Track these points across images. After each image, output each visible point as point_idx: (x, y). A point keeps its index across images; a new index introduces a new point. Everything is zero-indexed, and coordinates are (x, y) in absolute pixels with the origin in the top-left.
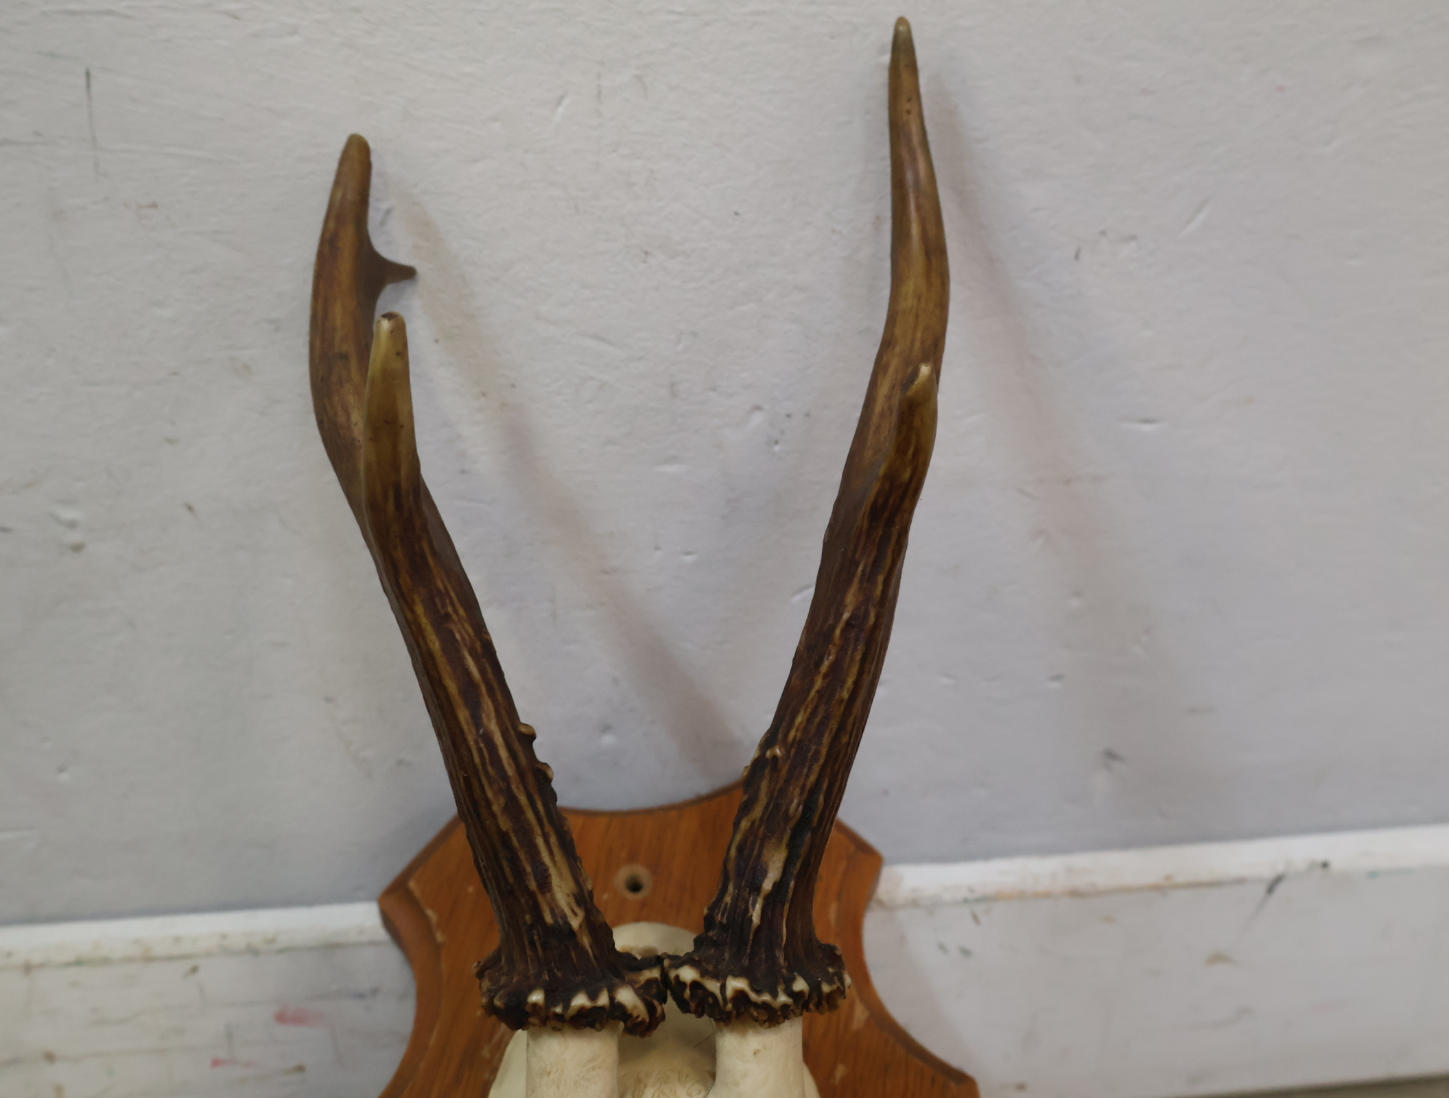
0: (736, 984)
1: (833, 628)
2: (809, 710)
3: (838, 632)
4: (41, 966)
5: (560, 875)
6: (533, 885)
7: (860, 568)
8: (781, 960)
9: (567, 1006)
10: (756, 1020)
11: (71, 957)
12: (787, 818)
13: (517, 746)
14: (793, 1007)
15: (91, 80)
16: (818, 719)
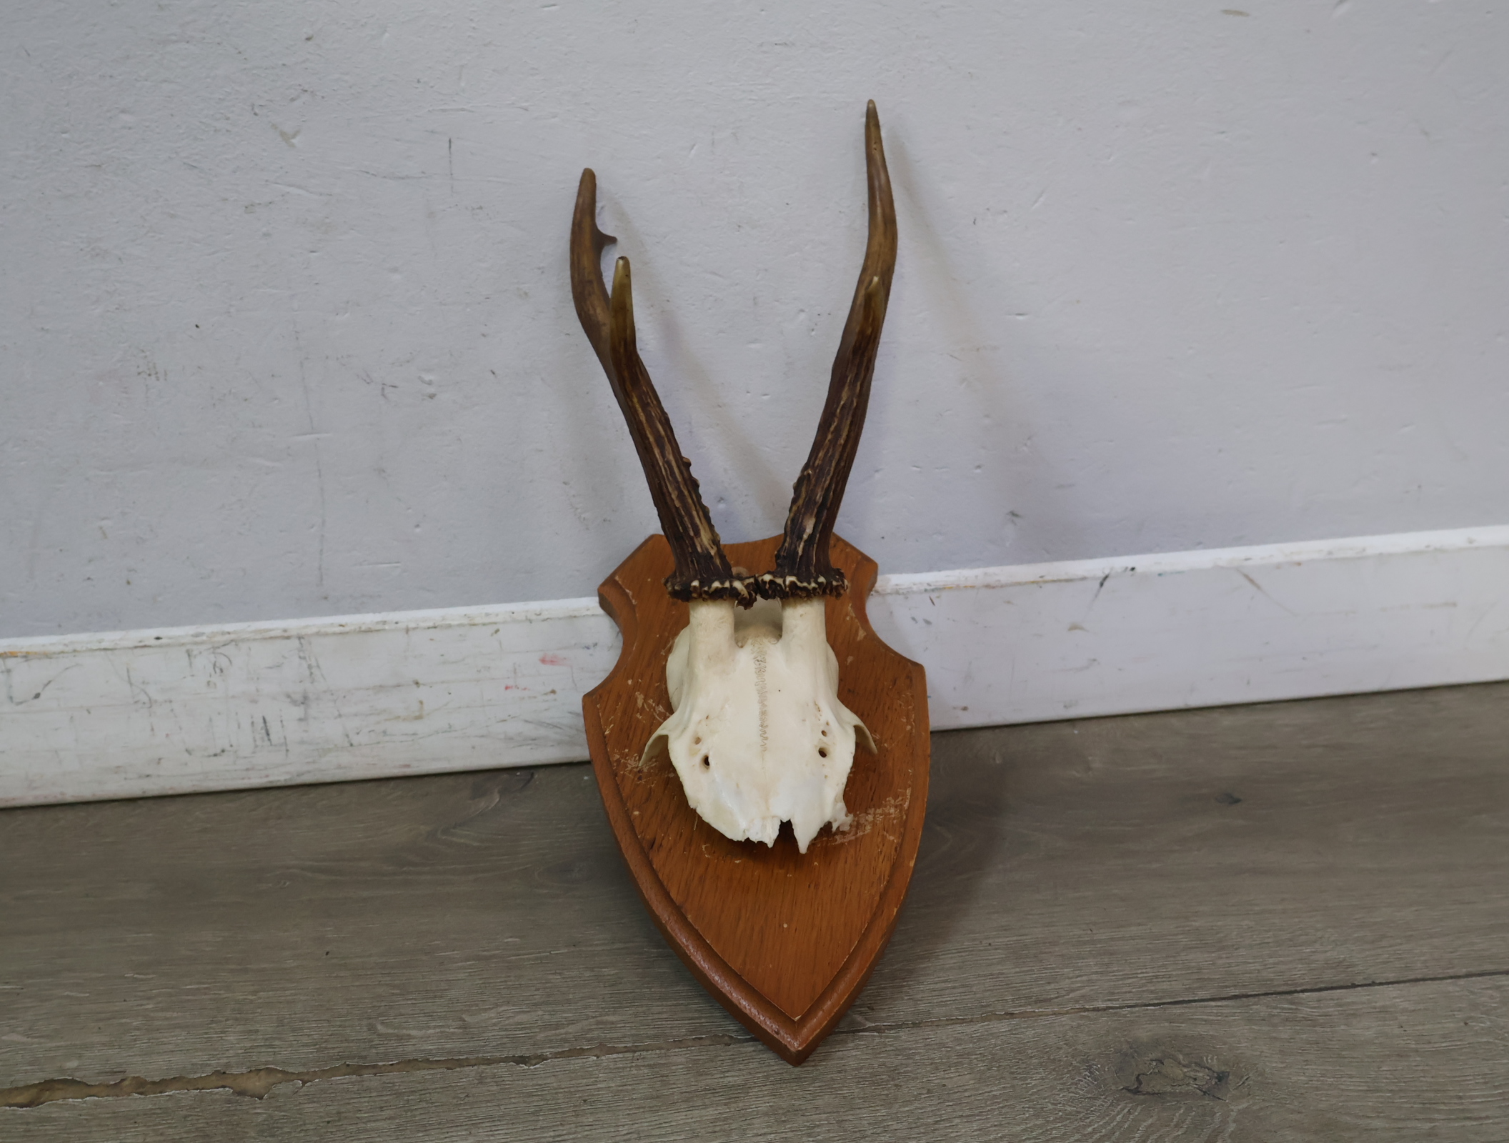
0: (790, 579)
1: (837, 408)
2: (825, 450)
3: (838, 411)
4: (414, 629)
5: (704, 528)
6: (692, 534)
7: (849, 379)
8: (813, 571)
9: (710, 587)
10: (801, 597)
11: (431, 624)
12: (815, 503)
13: (682, 468)
14: (818, 590)
15: (452, 145)
16: (829, 455)
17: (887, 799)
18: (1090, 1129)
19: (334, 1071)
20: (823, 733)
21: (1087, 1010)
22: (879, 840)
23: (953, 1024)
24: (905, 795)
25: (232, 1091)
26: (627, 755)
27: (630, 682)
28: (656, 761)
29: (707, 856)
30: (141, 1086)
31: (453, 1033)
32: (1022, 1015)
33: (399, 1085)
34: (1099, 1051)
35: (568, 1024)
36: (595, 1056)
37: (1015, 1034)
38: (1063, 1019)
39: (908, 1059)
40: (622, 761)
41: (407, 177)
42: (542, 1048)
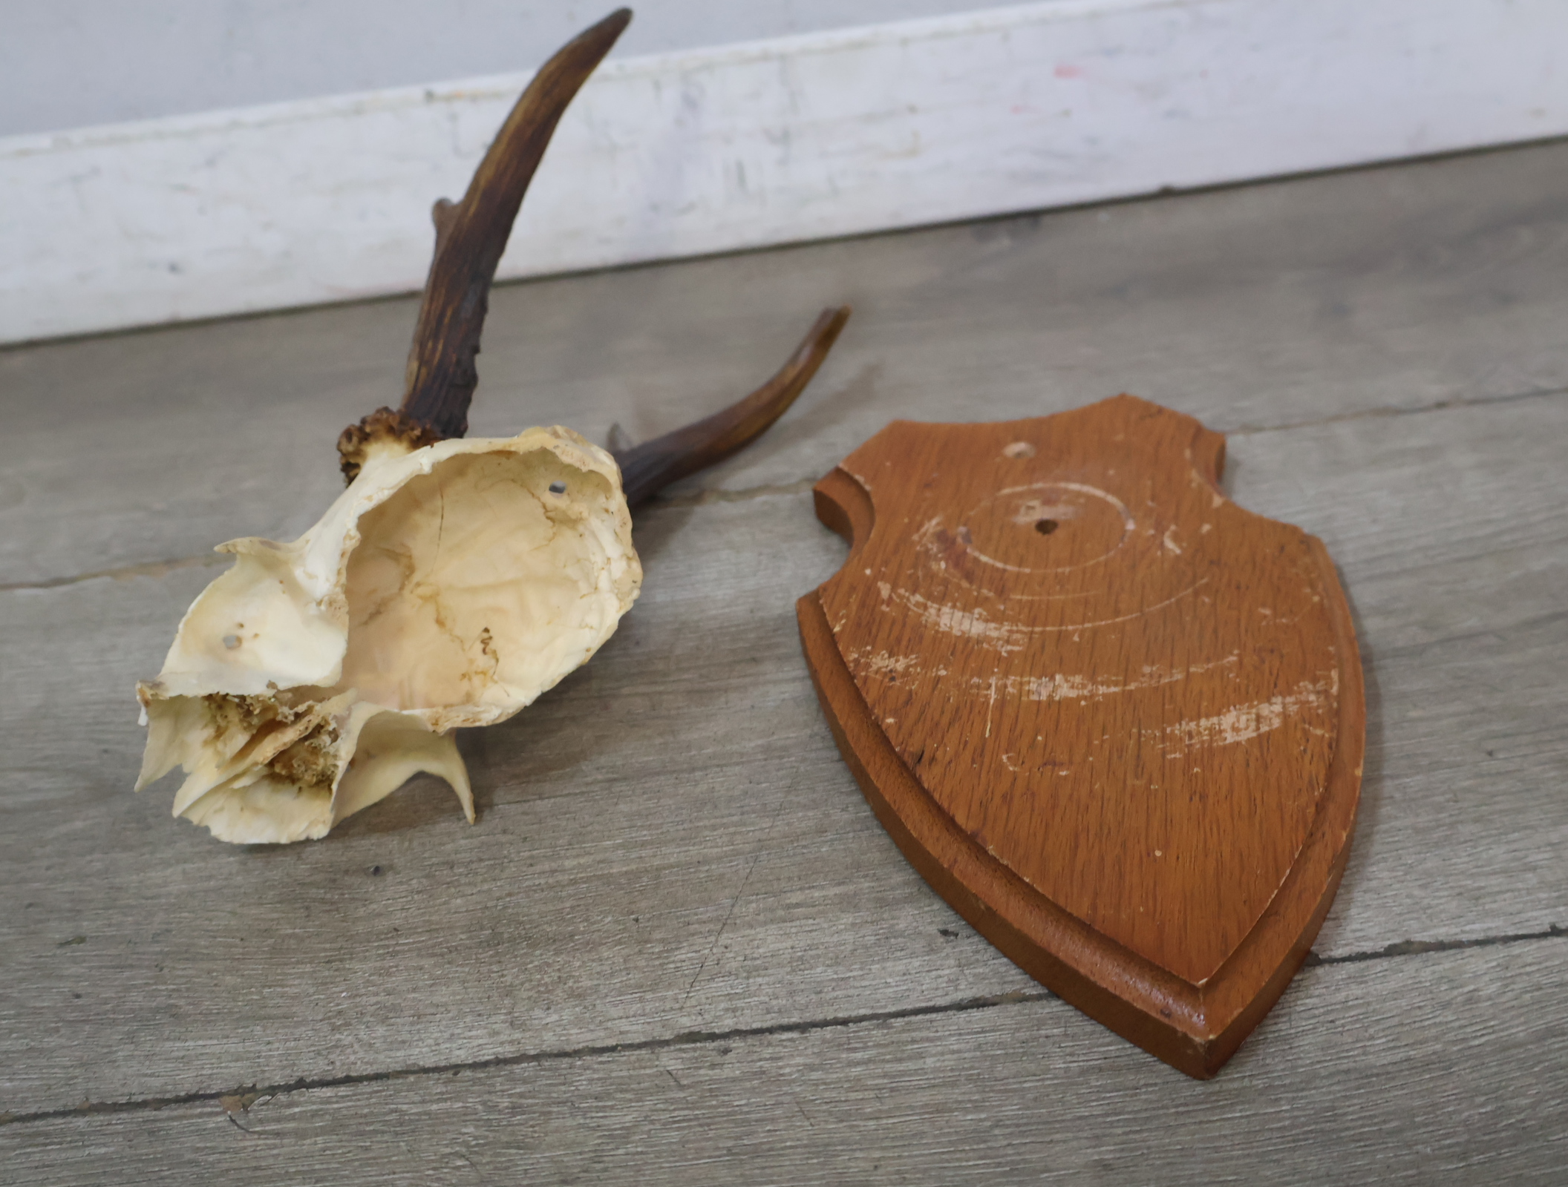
17: (1301, 684)
22: (1299, 735)
24: (1329, 678)
26: (869, 653)
27: (868, 572)
28: (916, 658)
29: (1011, 769)
40: (863, 660)
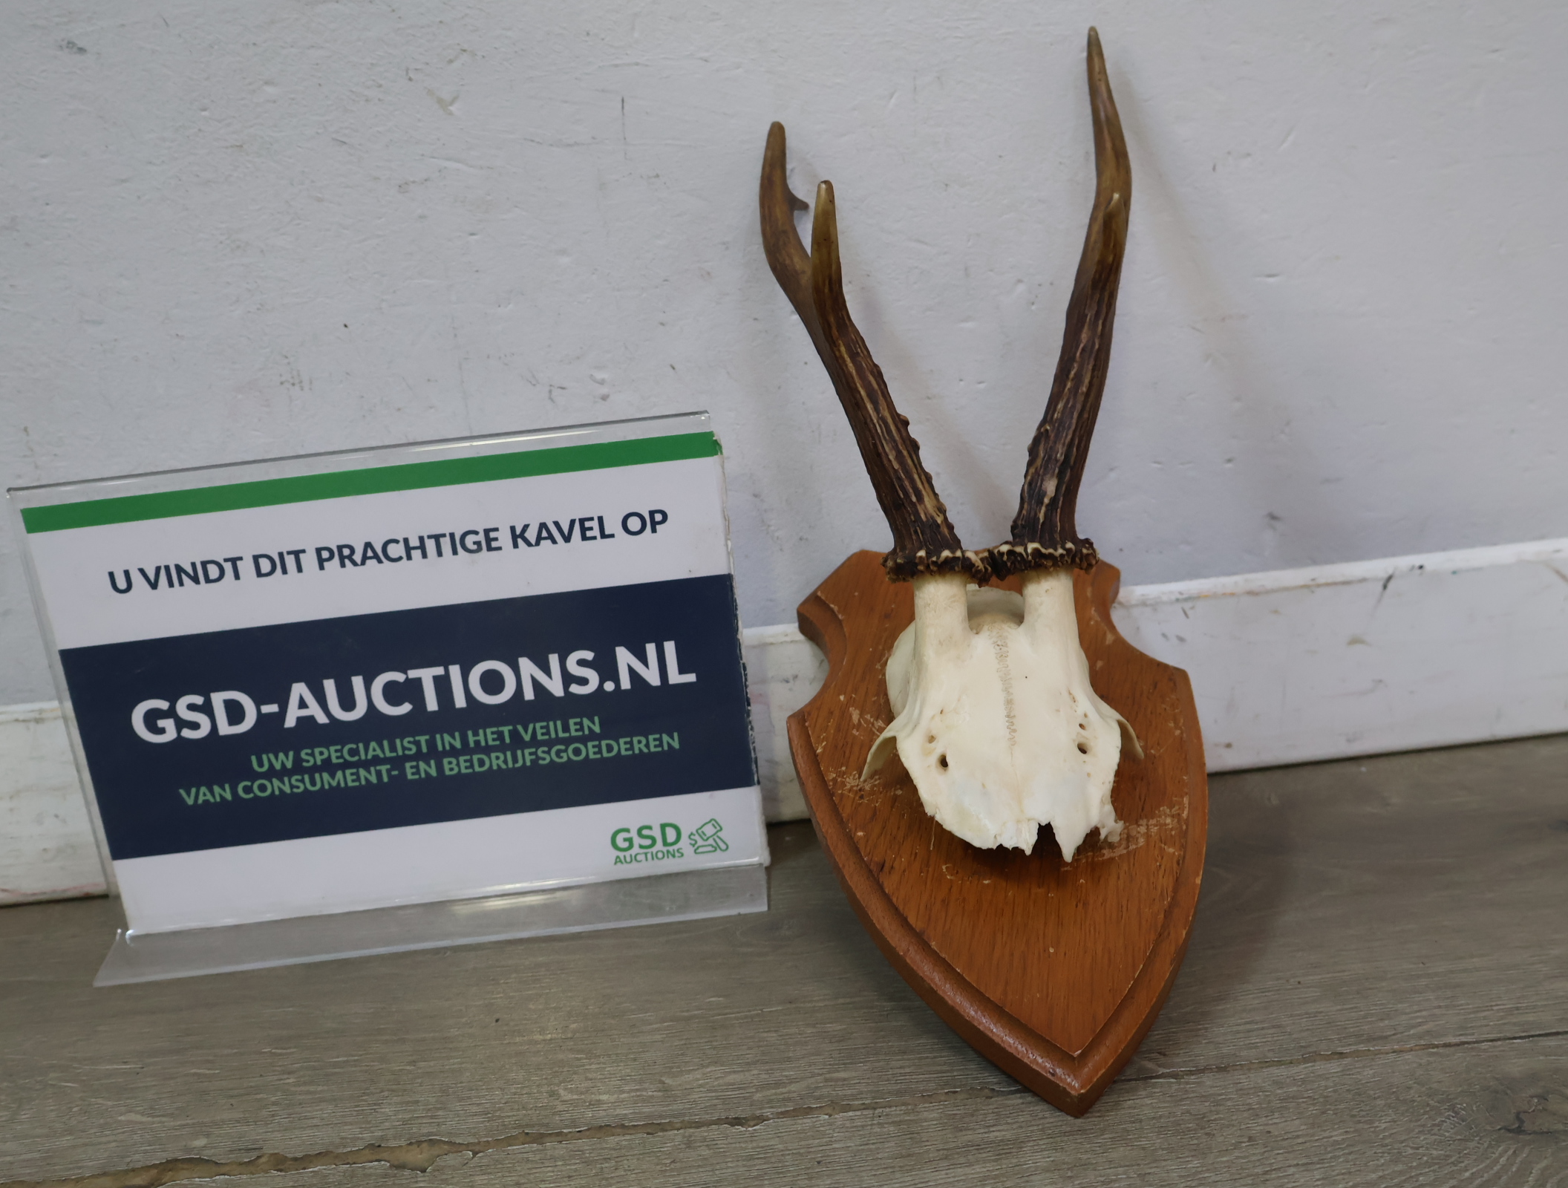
0: (1031, 546)
1: (1076, 353)
2: (1064, 401)
3: (1078, 354)
5: (927, 494)
6: (914, 499)
7: (1088, 317)
8: (1058, 539)
9: (939, 557)
10: (1046, 568)
12: (1057, 461)
13: (900, 425)
14: (1066, 558)
15: (625, 104)
16: (1069, 406)
17: (1161, 809)
18: (1467, 1174)
19: (510, 1141)
20: (1081, 726)
21: (1437, 1046)
22: (1156, 852)
23: (1269, 1066)
24: (1181, 803)
25: (388, 1164)
26: (844, 773)
27: (842, 698)
28: (879, 779)
29: (948, 877)
30: (280, 1163)
31: (652, 1097)
32: (1356, 1054)
33: (590, 1153)
34: (1460, 1089)
35: (791, 1083)
36: (826, 1115)
37: (1350, 1075)
38: (1407, 1057)
39: (1217, 1105)
40: (839, 780)
41: (576, 144)
42: (761, 1109)
